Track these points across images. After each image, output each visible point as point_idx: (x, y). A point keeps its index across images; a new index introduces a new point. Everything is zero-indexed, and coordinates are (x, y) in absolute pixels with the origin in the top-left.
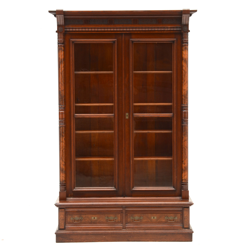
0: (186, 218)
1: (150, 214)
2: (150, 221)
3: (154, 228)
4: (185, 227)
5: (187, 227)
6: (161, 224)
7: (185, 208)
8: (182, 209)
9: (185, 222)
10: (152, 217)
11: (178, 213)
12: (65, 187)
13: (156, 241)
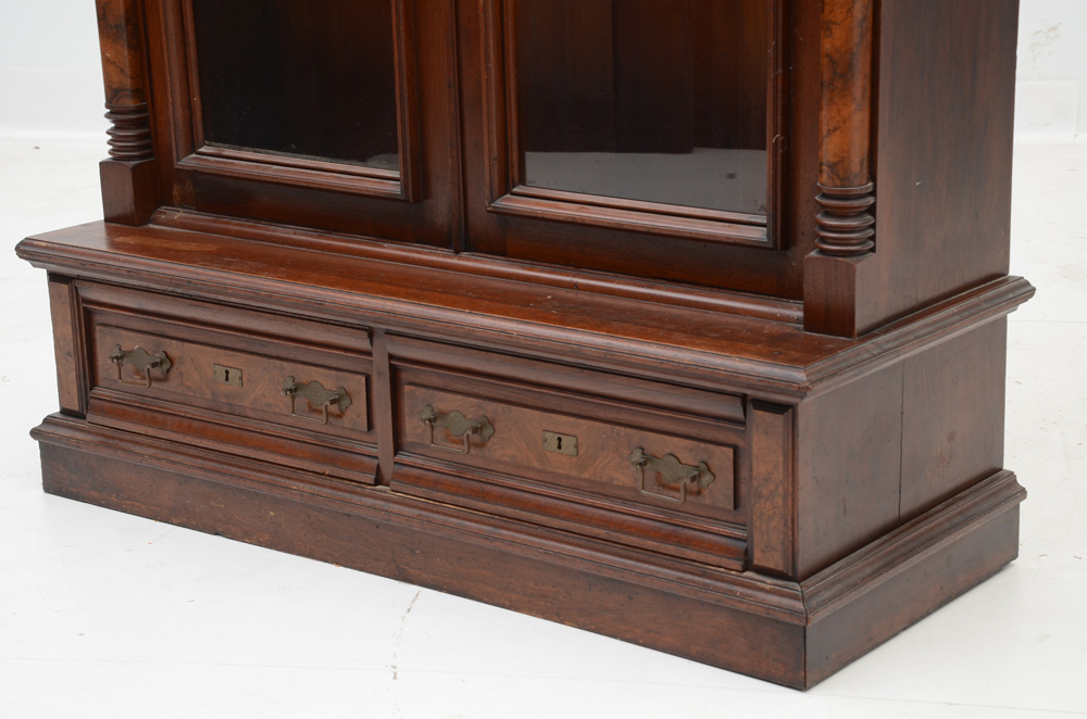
0: (765, 492)
1: (537, 413)
2: (536, 464)
3: (556, 523)
4: (758, 560)
5: (771, 565)
6: (607, 504)
7: (760, 413)
8: (738, 413)
9: (757, 524)
10: (548, 435)
11: (721, 437)
12: (138, 137)
13: (562, 622)
